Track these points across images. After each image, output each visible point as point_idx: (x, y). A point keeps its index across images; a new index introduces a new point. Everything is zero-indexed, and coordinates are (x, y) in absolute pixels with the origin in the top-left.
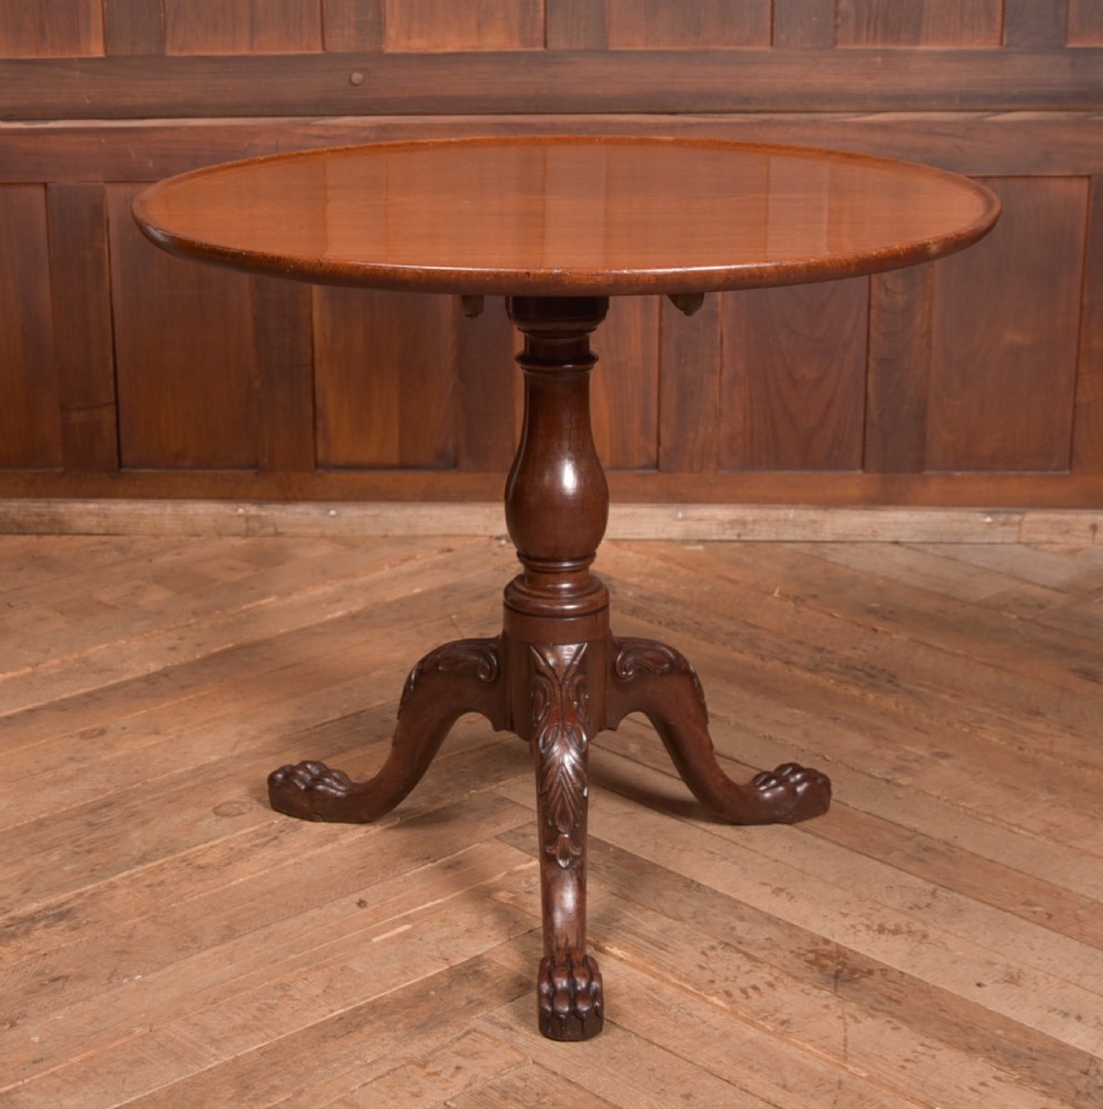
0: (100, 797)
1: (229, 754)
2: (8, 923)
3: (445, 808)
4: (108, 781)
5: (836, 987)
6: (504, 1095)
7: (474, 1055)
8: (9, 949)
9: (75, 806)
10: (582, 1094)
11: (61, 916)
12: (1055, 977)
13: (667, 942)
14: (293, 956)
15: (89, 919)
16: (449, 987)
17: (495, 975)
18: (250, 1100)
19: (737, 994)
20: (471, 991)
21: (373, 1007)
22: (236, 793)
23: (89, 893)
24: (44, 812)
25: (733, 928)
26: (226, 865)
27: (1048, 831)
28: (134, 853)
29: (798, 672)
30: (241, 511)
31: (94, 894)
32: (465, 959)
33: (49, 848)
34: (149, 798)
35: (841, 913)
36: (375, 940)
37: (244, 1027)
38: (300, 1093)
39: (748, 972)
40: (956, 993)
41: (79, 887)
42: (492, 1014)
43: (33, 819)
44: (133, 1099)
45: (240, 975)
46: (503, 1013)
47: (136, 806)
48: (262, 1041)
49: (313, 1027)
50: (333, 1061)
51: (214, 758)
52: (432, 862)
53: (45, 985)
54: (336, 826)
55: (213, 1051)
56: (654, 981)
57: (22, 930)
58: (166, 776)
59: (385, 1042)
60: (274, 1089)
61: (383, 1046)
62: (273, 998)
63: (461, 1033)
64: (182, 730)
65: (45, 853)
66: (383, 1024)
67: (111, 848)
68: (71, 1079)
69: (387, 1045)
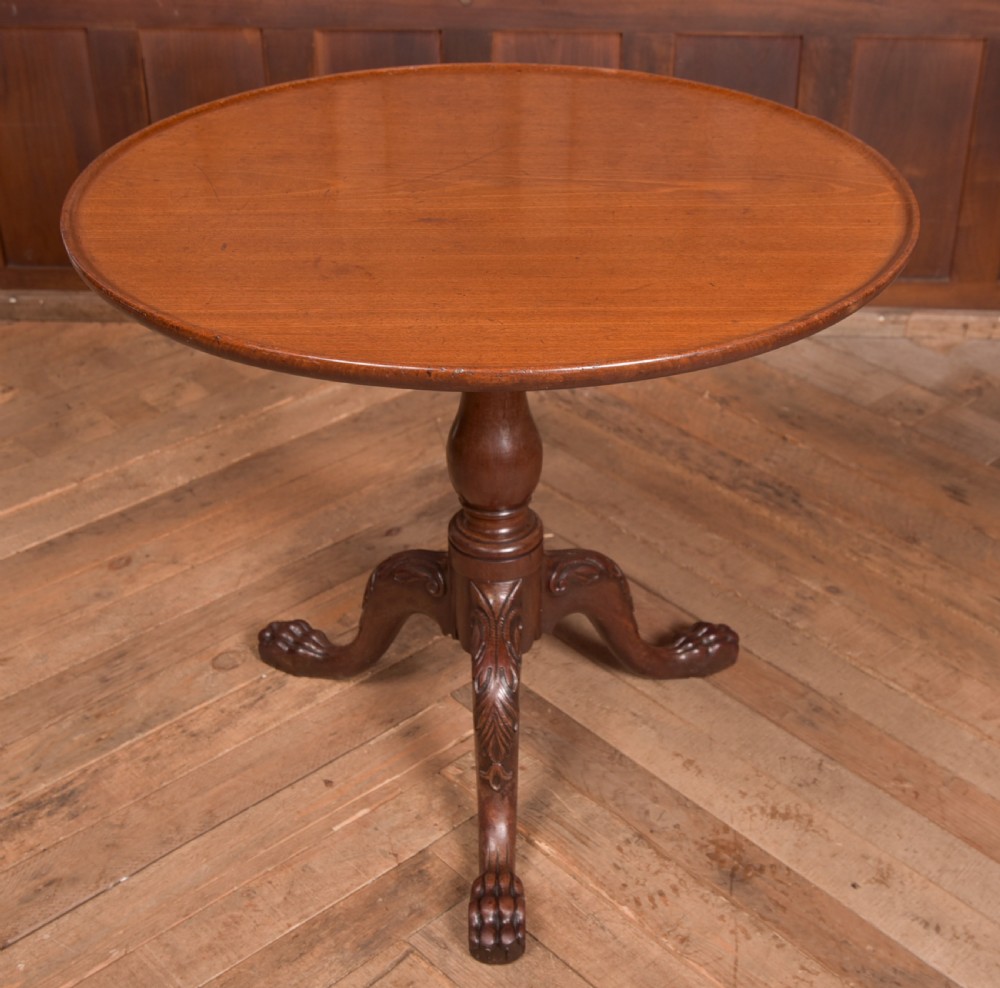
0: (116, 645)
1: (233, 590)
2: (16, 809)
3: (411, 657)
4: (125, 625)
5: (731, 889)
7: (409, 986)
9: (93, 655)
11: (63, 800)
13: (588, 834)
14: (262, 852)
15: (89, 803)
16: (395, 892)
17: (437, 877)
19: (645, 901)
20: (414, 897)
21: (326, 919)
22: (234, 640)
23: (93, 769)
24: (63, 665)
25: (647, 813)
26: (216, 732)
28: (137, 718)
31: (96, 771)
32: (412, 854)
33: (64, 711)
34: (159, 645)
35: (741, 792)
36: (336, 828)
37: (210, 947)
39: (657, 873)
40: (834, 896)
41: (84, 761)
42: (431, 927)
43: (55, 673)
45: (213, 877)
46: (439, 925)
47: (144, 657)
48: (224, 968)
49: (270, 948)
51: (219, 595)
52: (394, 726)
53: (40, 890)
54: (315, 682)
56: (575, 883)
57: (27, 819)
58: (176, 617)
62: (239, 909)
63: (401, 955)
64: (196, 559)
65: (60, 717)
66: (332, 943)
69: (334, 970)
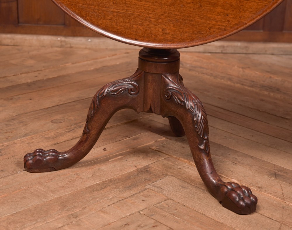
7: (148, 196)
10: (189, 210)
15: (6, 153)
16: (138, 175)
17: (154, 172)
18: (66, 210)
20: (145, 176)
21: (110, 181)
22: (59, 116)
23: (6, 145)
25: (236, 159)
29: (246, 87)
30: (59, 39)
31: (8, 145)
32: (143, 167)
34: (28, 117)
36: (110, 160)
37: (63, 187)
38: (85, 208)
42: (154, 184)
44: (22, 210)
48: (70, 192)
50: (97, 198)
52: (129, 138)
55: (52, 194)
59: (116, 192)
60: (75, 207)
61: (115, 193)
62: (74, 178)
63: (143, 189)
64: (39, 99)
66: (114, 186)
67: (14, 132)
69: (116, 193)
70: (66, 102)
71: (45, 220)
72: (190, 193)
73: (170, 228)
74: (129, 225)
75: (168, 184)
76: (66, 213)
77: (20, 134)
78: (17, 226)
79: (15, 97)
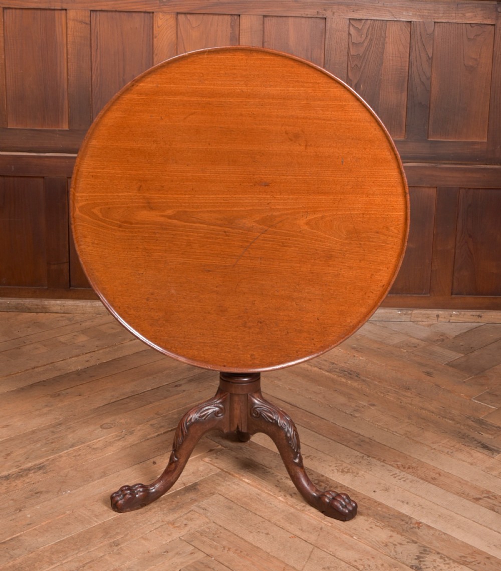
4: (60, 415)
6: (201, 534)
7: (191, 520)
8: (20, 481)
9: (47, 425)
10: (230, 533)
11: (40, 468)
12: (401, 488)
15: (51, 469)
16: (185, 494)
18: (109, 538)
20: (192, 496)
24: (35, 427)
26: (104, 448)
27: (406, 434)
28: (69, 443)
29: (324, 372)
31: (53, 460)
32: (191, 484)
33: (37, 441)
38: (126, 535)
40: (366, 494)
41: (47, 457)
42: (199, 504)
43: (31, 430)
47: (70, 425)
50: (140, 523)
53: (33, 495)
55: (96, 519)
57: (25, 474)
59: (159, 515)
60: (118, 534)
61: (159, 517)
63: (187, 512)
65: (35, 443)
66: (159, 508)
67: (60, 442)
68: (42, 531)
70: (119, 399)
71: (87, 549)
72: (234, 515)
73: (207, 555)
74: (168, 552)
75: (213, 504)
76: (109, 540)
77: (66, 444)
78: (60, 555)
79: (63, 392)
